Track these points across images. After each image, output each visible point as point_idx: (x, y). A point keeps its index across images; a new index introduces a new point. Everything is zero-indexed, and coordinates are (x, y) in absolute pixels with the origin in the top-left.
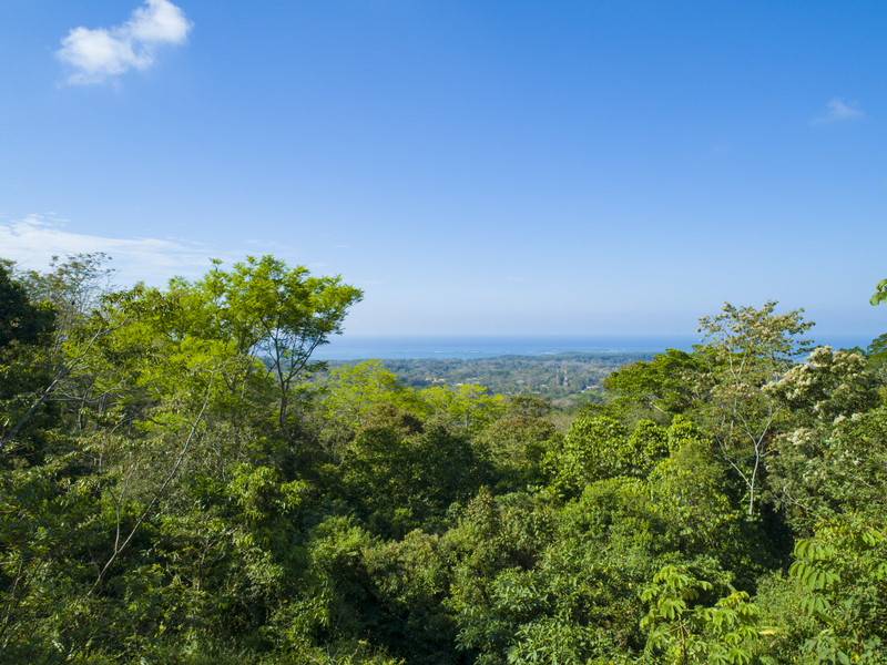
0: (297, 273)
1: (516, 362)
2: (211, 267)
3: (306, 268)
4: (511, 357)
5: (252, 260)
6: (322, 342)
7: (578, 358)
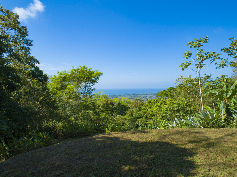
0: (90, 69)
1: (135, 95)
2: (72, 68)
3: (91, 68)
4: (134, 94)
5: (81, 67)
6: (94, 84)
7: (152, 94)
